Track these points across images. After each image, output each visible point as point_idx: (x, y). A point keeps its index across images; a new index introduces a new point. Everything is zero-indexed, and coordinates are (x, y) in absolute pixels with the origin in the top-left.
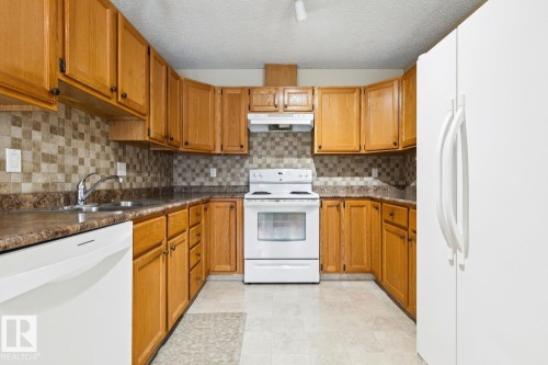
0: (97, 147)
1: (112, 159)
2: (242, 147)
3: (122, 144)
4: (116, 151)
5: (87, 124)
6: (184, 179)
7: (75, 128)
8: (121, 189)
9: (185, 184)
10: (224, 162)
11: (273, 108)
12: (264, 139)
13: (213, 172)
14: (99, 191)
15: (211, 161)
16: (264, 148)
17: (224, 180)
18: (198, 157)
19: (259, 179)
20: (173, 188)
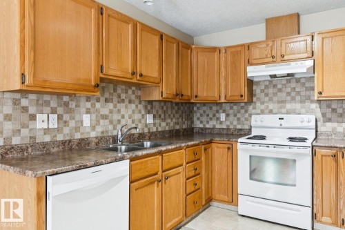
0: (133, 106)
1: (143, 112)
2: (242, 96)
3: (150, 102)
4: (146, 107)
5: (127, 92)
6: (201, 122)
7: (119, 96)
8: (149, 132)
9: (201, 126)
10: (231, 108)
11: (271, 59)
12: (267, 87)
13: (223, 117)
14: (133, 134)
15: (221, 108)
16: (267, 95)
17: (231, 123)
18: (211, 105)
19: (259, 124)
20: (193, 128)
